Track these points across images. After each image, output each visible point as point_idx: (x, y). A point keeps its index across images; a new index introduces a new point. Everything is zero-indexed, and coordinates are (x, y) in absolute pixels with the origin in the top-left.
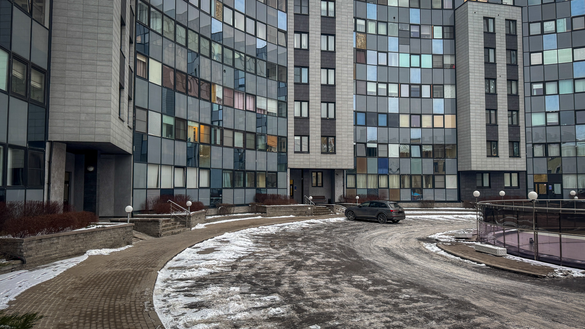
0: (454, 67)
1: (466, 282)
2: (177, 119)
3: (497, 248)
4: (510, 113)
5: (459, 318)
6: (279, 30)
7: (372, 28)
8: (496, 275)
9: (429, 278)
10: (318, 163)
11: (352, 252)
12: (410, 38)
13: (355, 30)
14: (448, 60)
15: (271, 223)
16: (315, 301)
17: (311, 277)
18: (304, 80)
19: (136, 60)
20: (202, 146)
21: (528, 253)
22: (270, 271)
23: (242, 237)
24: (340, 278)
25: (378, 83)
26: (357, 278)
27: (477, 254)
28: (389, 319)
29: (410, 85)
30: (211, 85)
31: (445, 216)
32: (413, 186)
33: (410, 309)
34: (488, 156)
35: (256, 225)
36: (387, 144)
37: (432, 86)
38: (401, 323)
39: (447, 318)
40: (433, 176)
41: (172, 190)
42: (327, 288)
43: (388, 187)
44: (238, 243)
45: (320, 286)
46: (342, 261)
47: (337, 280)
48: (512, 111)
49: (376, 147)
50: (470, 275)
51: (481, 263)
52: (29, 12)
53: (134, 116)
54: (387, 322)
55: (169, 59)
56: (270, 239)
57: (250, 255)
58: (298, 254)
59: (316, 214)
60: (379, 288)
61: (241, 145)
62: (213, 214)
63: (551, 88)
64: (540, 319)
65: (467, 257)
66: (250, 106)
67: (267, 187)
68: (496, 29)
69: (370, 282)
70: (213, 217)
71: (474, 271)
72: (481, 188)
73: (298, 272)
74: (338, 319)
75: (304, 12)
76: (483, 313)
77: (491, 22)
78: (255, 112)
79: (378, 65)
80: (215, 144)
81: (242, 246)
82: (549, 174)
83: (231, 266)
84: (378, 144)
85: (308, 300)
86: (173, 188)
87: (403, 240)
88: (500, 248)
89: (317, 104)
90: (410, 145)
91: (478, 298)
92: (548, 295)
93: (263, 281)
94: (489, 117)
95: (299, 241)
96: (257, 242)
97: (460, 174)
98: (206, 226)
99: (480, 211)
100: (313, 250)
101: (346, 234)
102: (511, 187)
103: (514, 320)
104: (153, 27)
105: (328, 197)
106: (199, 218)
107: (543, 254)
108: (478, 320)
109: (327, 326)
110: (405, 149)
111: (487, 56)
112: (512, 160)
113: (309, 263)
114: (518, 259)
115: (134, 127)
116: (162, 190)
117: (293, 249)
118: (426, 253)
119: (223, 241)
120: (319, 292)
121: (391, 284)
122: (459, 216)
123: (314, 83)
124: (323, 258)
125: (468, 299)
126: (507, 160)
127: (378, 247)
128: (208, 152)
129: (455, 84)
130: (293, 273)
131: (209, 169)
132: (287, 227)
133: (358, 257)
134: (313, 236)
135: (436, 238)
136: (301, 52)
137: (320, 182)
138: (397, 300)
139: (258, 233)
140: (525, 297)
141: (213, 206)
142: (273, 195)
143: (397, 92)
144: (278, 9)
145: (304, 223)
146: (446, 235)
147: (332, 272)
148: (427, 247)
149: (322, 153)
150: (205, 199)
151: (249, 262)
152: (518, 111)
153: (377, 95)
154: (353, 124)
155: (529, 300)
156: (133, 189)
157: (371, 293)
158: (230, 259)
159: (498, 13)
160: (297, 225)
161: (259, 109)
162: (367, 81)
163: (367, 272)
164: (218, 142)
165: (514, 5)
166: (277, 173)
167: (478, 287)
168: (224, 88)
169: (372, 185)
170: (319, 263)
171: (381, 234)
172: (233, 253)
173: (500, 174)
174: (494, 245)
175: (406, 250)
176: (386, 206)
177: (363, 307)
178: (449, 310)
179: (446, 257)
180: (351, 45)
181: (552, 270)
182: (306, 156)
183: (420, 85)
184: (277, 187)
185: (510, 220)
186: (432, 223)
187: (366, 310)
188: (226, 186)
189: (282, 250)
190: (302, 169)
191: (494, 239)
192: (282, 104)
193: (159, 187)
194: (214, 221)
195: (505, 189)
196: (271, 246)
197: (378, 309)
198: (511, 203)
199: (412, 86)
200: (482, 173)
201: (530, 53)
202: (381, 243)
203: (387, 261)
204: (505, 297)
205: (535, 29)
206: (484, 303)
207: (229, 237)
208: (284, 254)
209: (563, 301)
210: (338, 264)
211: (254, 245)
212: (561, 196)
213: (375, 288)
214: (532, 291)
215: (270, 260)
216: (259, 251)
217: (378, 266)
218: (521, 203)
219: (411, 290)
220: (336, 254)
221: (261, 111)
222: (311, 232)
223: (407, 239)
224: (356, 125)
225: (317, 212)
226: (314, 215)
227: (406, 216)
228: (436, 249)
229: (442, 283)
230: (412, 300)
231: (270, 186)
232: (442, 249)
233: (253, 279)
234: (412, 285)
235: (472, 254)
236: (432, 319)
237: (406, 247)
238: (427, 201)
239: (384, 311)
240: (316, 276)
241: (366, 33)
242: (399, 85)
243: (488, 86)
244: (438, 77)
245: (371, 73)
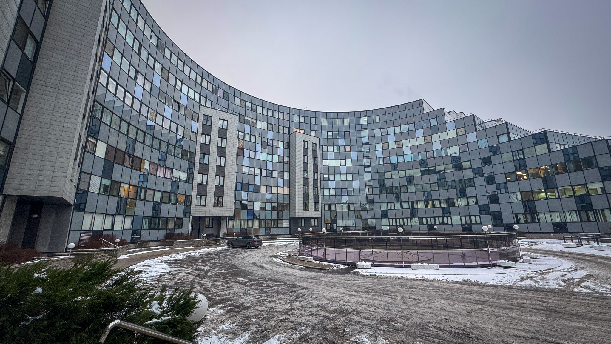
0: (289, 163)
1: (295, 275)
2: (113, 182)
3: (308, 257)
4: (314, 188)
5: (292, 292)
6: (192, 132)
7: (247, 138)
8: (308, 271)
9: (277, 275)
10: (211, 213)
11: (234, 266)
12: (267, 145)
13: (238, 138)
14: (286, 159)
15: (178, 252)
16: (218, 294)
17: (212, 282)
18: (206, 162)
19: (87, 140)
20: (129, 200)
21: (322, 259)
22: (185, 281)
23: (158, 262)
24: (230, 280)
25: (249, 167)
26: (239, 279)
27: (299, 261)
28: (259, 297)
29: (267, 170)
30: (141, 160)
31: (283, 243)
32: (266, 226)
33: (269, 291)
34: (304, 210)
35: (167, 254)
36: (253, 202)
37: (278, 171)
38: (266, 297)
39: (287, 293)
40: (277, 220)
41: (102, 231)
42: (224, 286)
43: (253, 227)
44: (157, 266)
45: (219, 286)
46: (229, 271)
47: (228, 281)
48: (315, 187)
49: (247, 203)
50: (296, 272)
51: (301, 266)
52: (6, 101)
53: (79, 178)
54: (259, 298)
55: (113, 141)
56: (179, 263)
57: (168, 273)
58: (201, 270)
59: (208, 245)
60: (252, 283)
61: (159, 200)
62: (132, 248)
63: (332, 177)
64: (327, 288)
65: (295, 263)
66: (168, 175)
67: (175, 228)
68: (308, 147)
69: (247, 281)
70: (132, 250)
71: (298, 270)
72: (301, 227)
73: (204, 280)
74: (233, 300)
75: (209, 123)
76: (303, 288)
77: (306, 143)
78: (171, 179)
79: (250, 158)
80: (140, 199)
81: (160, 268)
82: (331, 220)
83: (157, 281)
84: (248, 202)
85: (213, 293)
86: (102, 229)
87: (262, 257)
88: (310, 257)
89: (213, 177)
90: (266, 203)
91: (301, 282)
92: (330, 277)
93: (182, 287)
94: (305, 189)
95: (199, 263)
96: (171, 265)
97: (290, 219)
98: (128, 256)
99: (301, 239)
100: (210, 267)
101: (229, 256)
102: (315, 226)
103: (316, 290)
104: (104, 120)
105: (215, 234)
106: (123, 251)
107: (328, 259)
108: (301, 291)
109: (228, 304)
110: (263, 205)
111: (304, 159)
112: (315, 212)
113: (209, 274)
114: (318, 262)
115: (78, 186)
116: (93, 231)
117: (197, 267)
118: (275, 263)
119: (145, 266)
120: (219, 289)
121: (258, 280)
122: (290, 242)
123: (212, 164)
124: (217, 271)
125: (296, 283)
126: (313, 212)
127: (248, 262)
128: (134, 205)
129: (289, 172)
130: (200, 281)
131: (132, 216)
132: (189, 254)
133: (238, 268)
134: (208, 259)
135: (279, 255)
136: (205, 146)
137: (211, 224)
138: (262, 288)
139: (170, 259)
140: (320, 279)
141: (133, 241)
142: (178, 233)
143: (260, 173)
144: (192, 120)
145: (201, 251)
146: (284, 253)
147: (224, 278)
148: (275, 260)
149: (214, 206)
150: (128, 237)
151: (168, 277)
152: (318, 188)
153: (249, 174)
154: (234, 190)
155: (322, 280)
156: (70, 231)
157: (248, 286)
158: (154, 276)
159: (309, 139)
160: (196, 253)
161: (174, 177)
162: (243, 166)
163: (245, 276)
164: (142, 197)
165: (316, 137)
166: (182, 219)
167: (300, 277)
168: (151, 162)
169: (243, 226)
170: (215, 274)
171: (249, 255)
172: (156, 273)
173: (310, 219)
174: (307, 256)
175: (264, 262)
176: (252, 238)
177: (245, 293)
178: (288, 289)
179: (284, 264)
180: (235, 145)
181: (332, 266)
182: (203, 208)
183: (272, 171)
184: (182, 228)
185: (314, 243)
186: (276, 247)
187: (247, 294)
188: (144, 228)
189: (189, 268)
190: (200, 216)
191: (307, 253)
192: (190, 176)
193: (92, 229)
194: (133, 253)
195: (312, 227)
196: (182, 267)
197: (253, 293)
198: (315, 234)
199: (268, 171)
200: (301, 218)
201: (323, 160)
202: (250, 260)
203: (255, 269)
204: (312, 280)
205: (325, 149)
206: (303, 284)
207: (148, 263)
208: (191, 270)
209: (336, 279)
210: (227, 273)
211: (169, 267)
212: (336, 230)
213: (250, 283)
214: (323, 276)
215: (183, 274)
216: (174, 270)
217: (250, 272)
218: (319, 234)
219: (269, 282)
220: (225, 268)
221: (175, 179)
222: (206, 257)
223: (264, 256)
224: (236, 190)
225: (208, 244)
226: (207, 246)
227: (263, 244)
228: (280, 260)
229: (284, 277)
230: (270, 286)
231: (177, 227)
232: (282, 260)
233: (175, 286)
234: (269, 279)
235: (297, 261)
236: (280, 294)
237: (264, 261)
238: (274, 235)
239: (257, 293)
240: (215, 281)
241: (244, 140)
242: (261, 169)
243: (304, 174)
244: (281, 167)
245: (246, 162)
